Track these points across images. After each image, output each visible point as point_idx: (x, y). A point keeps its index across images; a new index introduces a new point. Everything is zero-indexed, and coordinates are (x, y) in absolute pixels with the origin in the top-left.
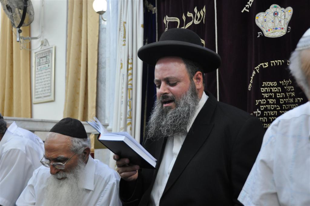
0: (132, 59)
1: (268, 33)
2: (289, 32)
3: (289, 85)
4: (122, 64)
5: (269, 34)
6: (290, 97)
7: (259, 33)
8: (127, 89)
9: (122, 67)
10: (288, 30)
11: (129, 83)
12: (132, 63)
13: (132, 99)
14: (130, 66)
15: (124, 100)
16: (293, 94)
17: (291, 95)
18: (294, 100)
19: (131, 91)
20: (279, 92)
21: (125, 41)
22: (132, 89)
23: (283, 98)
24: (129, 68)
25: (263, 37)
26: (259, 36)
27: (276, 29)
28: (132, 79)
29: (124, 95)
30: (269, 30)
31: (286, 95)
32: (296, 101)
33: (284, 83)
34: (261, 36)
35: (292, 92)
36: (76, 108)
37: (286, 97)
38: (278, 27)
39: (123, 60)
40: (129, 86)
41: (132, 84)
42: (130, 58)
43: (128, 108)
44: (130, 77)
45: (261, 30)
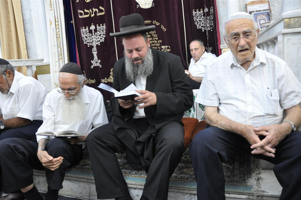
0: (58, 19)
1: (142, 5)
2: (153, 6)
3: (154, 34)
4: (51, 22)
5: (143, 7)
6: (155, 40)
7: (137, 6)
8: (57, 37)
9: (51, 24)
10: (152, 5)
11: (58, 34)
12: (58, 21)
13: (60, 44)
14: (57, 23)
15: (56, 44)
16: (157, 39)
17: (156, 39)
18: (157, 42)
19: (59, 39)
20: (150, 38)
21: (52, 7)
22: (60, 37)
23: (151, 41)
24: (57, 24)
25: (140, 8)
26: (138, 7)
27: (146, 4)
28: (59, 32)
29: (55, 41)
30: (143, 4)
31: (153, 39)
32: (159, 42)
33: (152, 33)
34: (139, 7)
35: (156, 37)
36: (12, 50)
37: (153, 40)
38: (147, 3)
39: (52, 19)
40: (58, 36)
41: (59, 34)
42: (56, 18)
43: (59, 49)
44: (58, 30)
45: (138, 4)
